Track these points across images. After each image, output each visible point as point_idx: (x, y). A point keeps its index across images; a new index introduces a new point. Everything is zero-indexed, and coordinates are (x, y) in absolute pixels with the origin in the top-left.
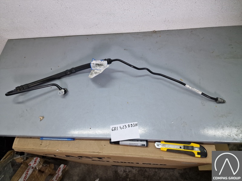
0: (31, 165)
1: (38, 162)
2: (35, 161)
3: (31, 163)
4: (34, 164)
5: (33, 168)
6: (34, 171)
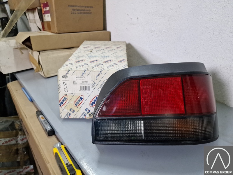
0: (18, 139)
1: (23, 142)
2: (23, 139)
4: (21, 140)
5: (17, 142)
6: (15, 145)
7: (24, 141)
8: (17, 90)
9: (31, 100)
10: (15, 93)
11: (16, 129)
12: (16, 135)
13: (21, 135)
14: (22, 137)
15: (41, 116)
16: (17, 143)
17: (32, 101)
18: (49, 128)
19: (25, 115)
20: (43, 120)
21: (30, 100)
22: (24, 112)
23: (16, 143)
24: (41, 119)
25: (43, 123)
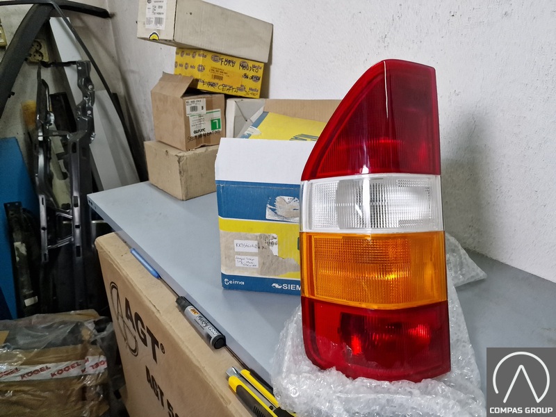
0: (86, 364)
1: (97, 373)
2: (97, 365)
3: (90, 358)
4: (92, 366)
5: (83, 371)
6: (79, 377)
7: (99, 368)
11: (82, 342)
12: (83, 356)
13: (93, 355)
14: (96, 361)
15: (189, 309)
16: (85, 373)
17: (159, 277)
18: (214, 334)
19: (155, 306)
20: (196, 316)
21: (154, 276)
23: (81, 373)
24: (192, 313)
25: (199, 321)
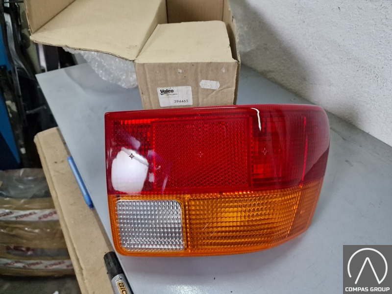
8: (56, 162)
9: (89, 204)
10: (52, 173)
17: (92, 206)
19: (78, 260)
21: (87, 203)
22: (75, 246)
